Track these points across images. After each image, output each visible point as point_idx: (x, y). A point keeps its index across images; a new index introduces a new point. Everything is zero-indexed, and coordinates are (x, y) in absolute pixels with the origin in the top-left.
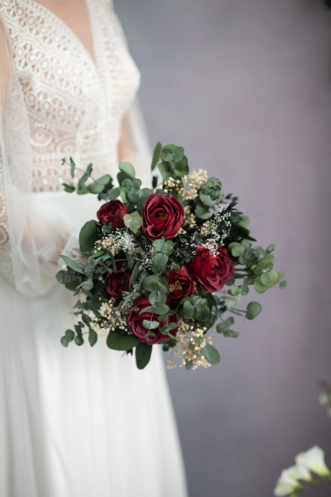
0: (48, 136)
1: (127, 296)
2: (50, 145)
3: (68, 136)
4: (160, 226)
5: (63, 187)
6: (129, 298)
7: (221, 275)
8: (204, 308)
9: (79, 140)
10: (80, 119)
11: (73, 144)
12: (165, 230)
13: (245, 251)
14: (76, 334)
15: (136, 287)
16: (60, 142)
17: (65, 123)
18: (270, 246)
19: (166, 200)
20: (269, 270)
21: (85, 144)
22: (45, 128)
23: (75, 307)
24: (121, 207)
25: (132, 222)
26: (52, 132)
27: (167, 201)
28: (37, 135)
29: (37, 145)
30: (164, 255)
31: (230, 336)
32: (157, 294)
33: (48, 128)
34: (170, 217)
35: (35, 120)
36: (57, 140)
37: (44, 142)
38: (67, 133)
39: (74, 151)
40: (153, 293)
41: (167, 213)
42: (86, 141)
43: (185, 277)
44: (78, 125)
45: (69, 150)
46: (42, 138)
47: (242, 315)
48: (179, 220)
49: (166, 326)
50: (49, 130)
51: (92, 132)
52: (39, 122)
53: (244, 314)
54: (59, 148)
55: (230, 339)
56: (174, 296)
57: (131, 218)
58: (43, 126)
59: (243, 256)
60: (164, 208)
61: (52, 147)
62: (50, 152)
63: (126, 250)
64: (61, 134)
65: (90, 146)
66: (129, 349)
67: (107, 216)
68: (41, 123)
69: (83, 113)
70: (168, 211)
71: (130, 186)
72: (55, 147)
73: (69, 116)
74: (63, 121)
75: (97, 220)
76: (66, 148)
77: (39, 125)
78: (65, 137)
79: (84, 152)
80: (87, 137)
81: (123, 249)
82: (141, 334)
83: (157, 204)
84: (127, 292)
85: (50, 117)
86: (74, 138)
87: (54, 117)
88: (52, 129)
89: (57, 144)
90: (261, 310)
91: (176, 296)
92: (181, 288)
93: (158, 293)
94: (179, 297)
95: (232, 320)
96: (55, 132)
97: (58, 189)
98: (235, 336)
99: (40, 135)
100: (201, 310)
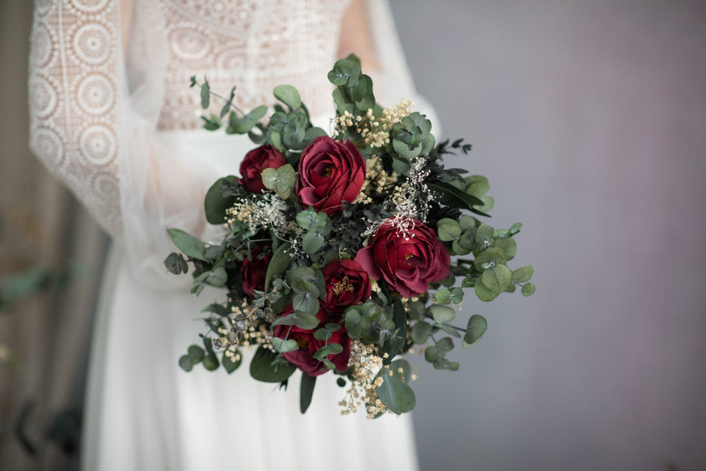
0: (202, 43)
1: (261, 297)
2: (206, 56)
3: (235, 43)
4: (322, 188)
5: (202, 123)
6: (261, 302)
7: (422, 270)
8: (374, 323)
9: (253, 48)
10: (249, 15)
11: (244, 56)
12: (329, 195)
13: (462, 234)
14: (207, 353)
15: (278, 283)
16: (221, 53)
17: (226, 22)
18: (514, 226)
19: (336, 146)
20: (494, 265)
21: (262, 56)
22: (196, 30)
23: (207, 310)
24: (271, 157)
25: (277, 180)
26: (207, 36)
27: (337, 150)
28: (186, 40)
29: (186, 56)
30: (319, 235)
31: (444, 368)
32: (305, 297)
33: (201, 28)
34: (339, 174)
35: (182, 17)
36: (217, 49)
37: (197, 52)
38: (234, 39)
39: (246, 67)
40: (300, 295)
41: (336, 168)
42: (265, 51)
43: (353, 271)
44: (247, 26)
45: (237, 65)
46: (193, 45)
47: (460, 336)
48: (353, 180)
49: (324, 347)
50: (202, 33)
51: (275, 38)
52: (187, 20)
53: (463, 334)
54: (220, 61)
55: (444, 373)
56: (340, 301)
57: (277, 174)
58: (194, 25)
59: (459, 241)
60: (331, 159)
61: (210, 60)
62: (207, 67)
63: (267, 225)
64: (223, 40)
65: (272, 60)
66: (284, 380)
67: (253, 170)
68: (190, 21)
69: (253, 7)
70: (337, 165)
71: (284, 123)
72: (215, 60)
73: (231, 11)
74: (222, 19)
75: (240, 177)
76: (233, 62)
77: (187, 24)
78: (230, 44)
79: (262, 68)
80: (266, 46)
81: (262, 223)
82: (295, 357)
83: (323, 153)
84: (261, 292)
85: (202, 12)
86: (244, 46)
87: (208, 13)
88: (208, 31)
89: (217, 56)
90: (486, 328)
91: (342, 301)
92: (352, 289)
93: (307, 296)
94: (346, 303)
95: (449, 342)
96: (213, 37)
97: (193, 126)
98: (454, 368)
99: (191, 41)
100: (369, 325)
